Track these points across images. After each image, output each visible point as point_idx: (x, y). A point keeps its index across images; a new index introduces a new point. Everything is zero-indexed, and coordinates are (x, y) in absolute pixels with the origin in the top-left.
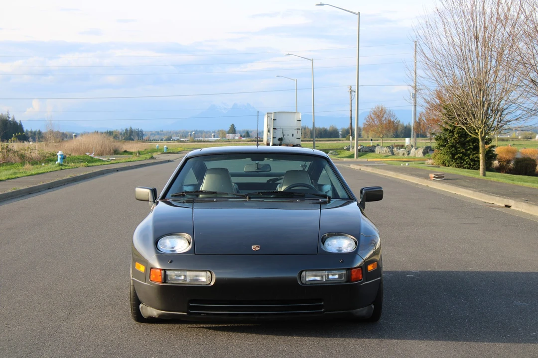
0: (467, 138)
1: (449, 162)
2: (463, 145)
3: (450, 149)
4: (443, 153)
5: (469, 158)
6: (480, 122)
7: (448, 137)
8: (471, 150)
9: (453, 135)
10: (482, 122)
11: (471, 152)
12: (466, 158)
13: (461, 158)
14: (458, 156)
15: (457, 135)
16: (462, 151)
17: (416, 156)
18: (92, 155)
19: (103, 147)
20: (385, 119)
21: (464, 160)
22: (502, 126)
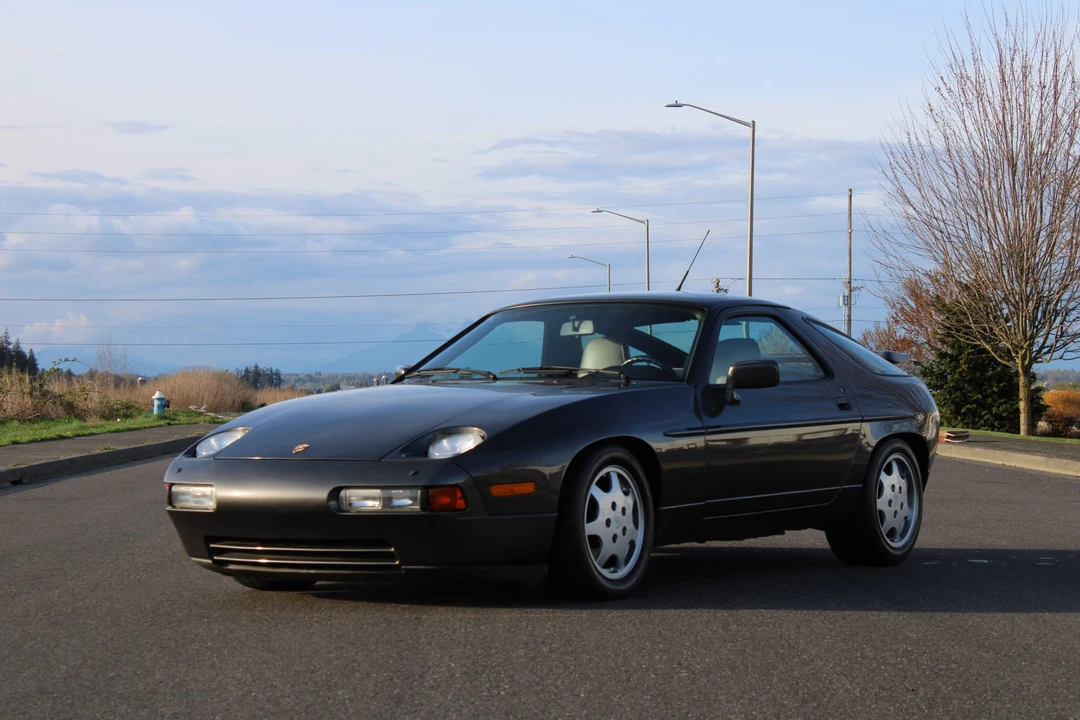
0: (987, 371)
2: (979, 385)
3: (951, 394)
5: (991, 411)
6: (1020, 336)
7: (948, 370)
8: (995, 396)
9: (958, 366)
10: (1024, 333)
11: (995, 401)
12: (984, 413)
13: (974, 413)
14: (968, 409)
15: (966, 365)
16: (975, 398)
18: (202, 410)
21: (981, 417)
22: (1065, 345)
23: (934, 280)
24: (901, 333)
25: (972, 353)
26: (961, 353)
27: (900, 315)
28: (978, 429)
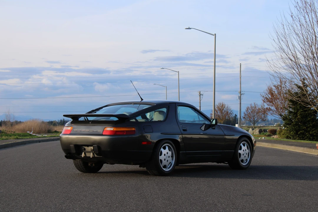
0: (307, 118)
1: (293, 136)
2: (305, 123)
3: (294, 127)
4: (289, 130)
5: (309, 133)
7: (293, 118)
8: (311, 127)
9: (297, 116)
11: (311, 129)
12: (307, 134)
13: (303, 134)
14: (301, 132)
15: (300, 116)
16: (304, 128)
17: (254, 134)
18: (31, 133)
19: (41, 128)
20: (225, 112)
21: (306, 135)
23: (277, 87)
24: (266, 106)
25: (302, 112)
26: (297, 112)
27: (265, 100)
28: (304, 140)
